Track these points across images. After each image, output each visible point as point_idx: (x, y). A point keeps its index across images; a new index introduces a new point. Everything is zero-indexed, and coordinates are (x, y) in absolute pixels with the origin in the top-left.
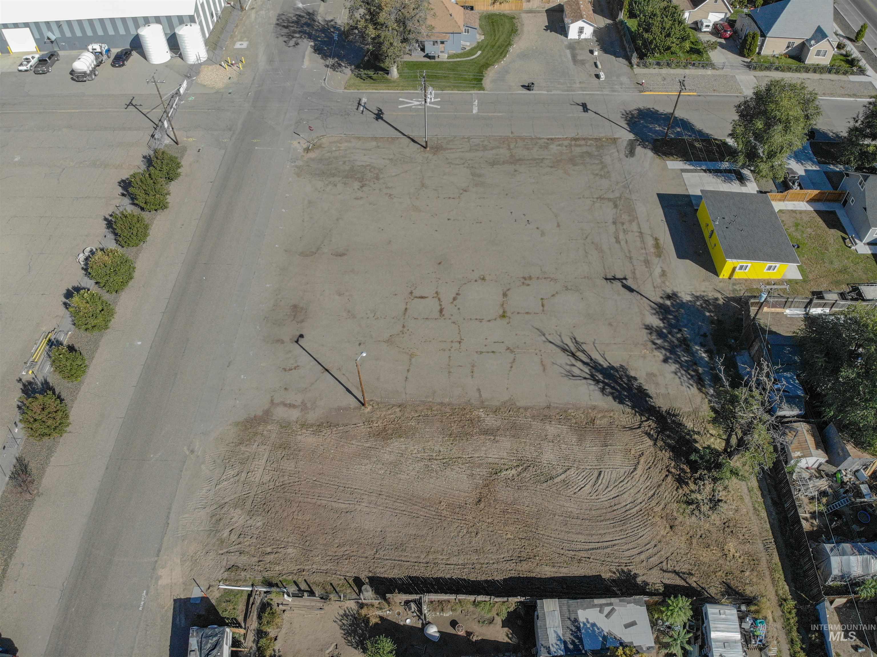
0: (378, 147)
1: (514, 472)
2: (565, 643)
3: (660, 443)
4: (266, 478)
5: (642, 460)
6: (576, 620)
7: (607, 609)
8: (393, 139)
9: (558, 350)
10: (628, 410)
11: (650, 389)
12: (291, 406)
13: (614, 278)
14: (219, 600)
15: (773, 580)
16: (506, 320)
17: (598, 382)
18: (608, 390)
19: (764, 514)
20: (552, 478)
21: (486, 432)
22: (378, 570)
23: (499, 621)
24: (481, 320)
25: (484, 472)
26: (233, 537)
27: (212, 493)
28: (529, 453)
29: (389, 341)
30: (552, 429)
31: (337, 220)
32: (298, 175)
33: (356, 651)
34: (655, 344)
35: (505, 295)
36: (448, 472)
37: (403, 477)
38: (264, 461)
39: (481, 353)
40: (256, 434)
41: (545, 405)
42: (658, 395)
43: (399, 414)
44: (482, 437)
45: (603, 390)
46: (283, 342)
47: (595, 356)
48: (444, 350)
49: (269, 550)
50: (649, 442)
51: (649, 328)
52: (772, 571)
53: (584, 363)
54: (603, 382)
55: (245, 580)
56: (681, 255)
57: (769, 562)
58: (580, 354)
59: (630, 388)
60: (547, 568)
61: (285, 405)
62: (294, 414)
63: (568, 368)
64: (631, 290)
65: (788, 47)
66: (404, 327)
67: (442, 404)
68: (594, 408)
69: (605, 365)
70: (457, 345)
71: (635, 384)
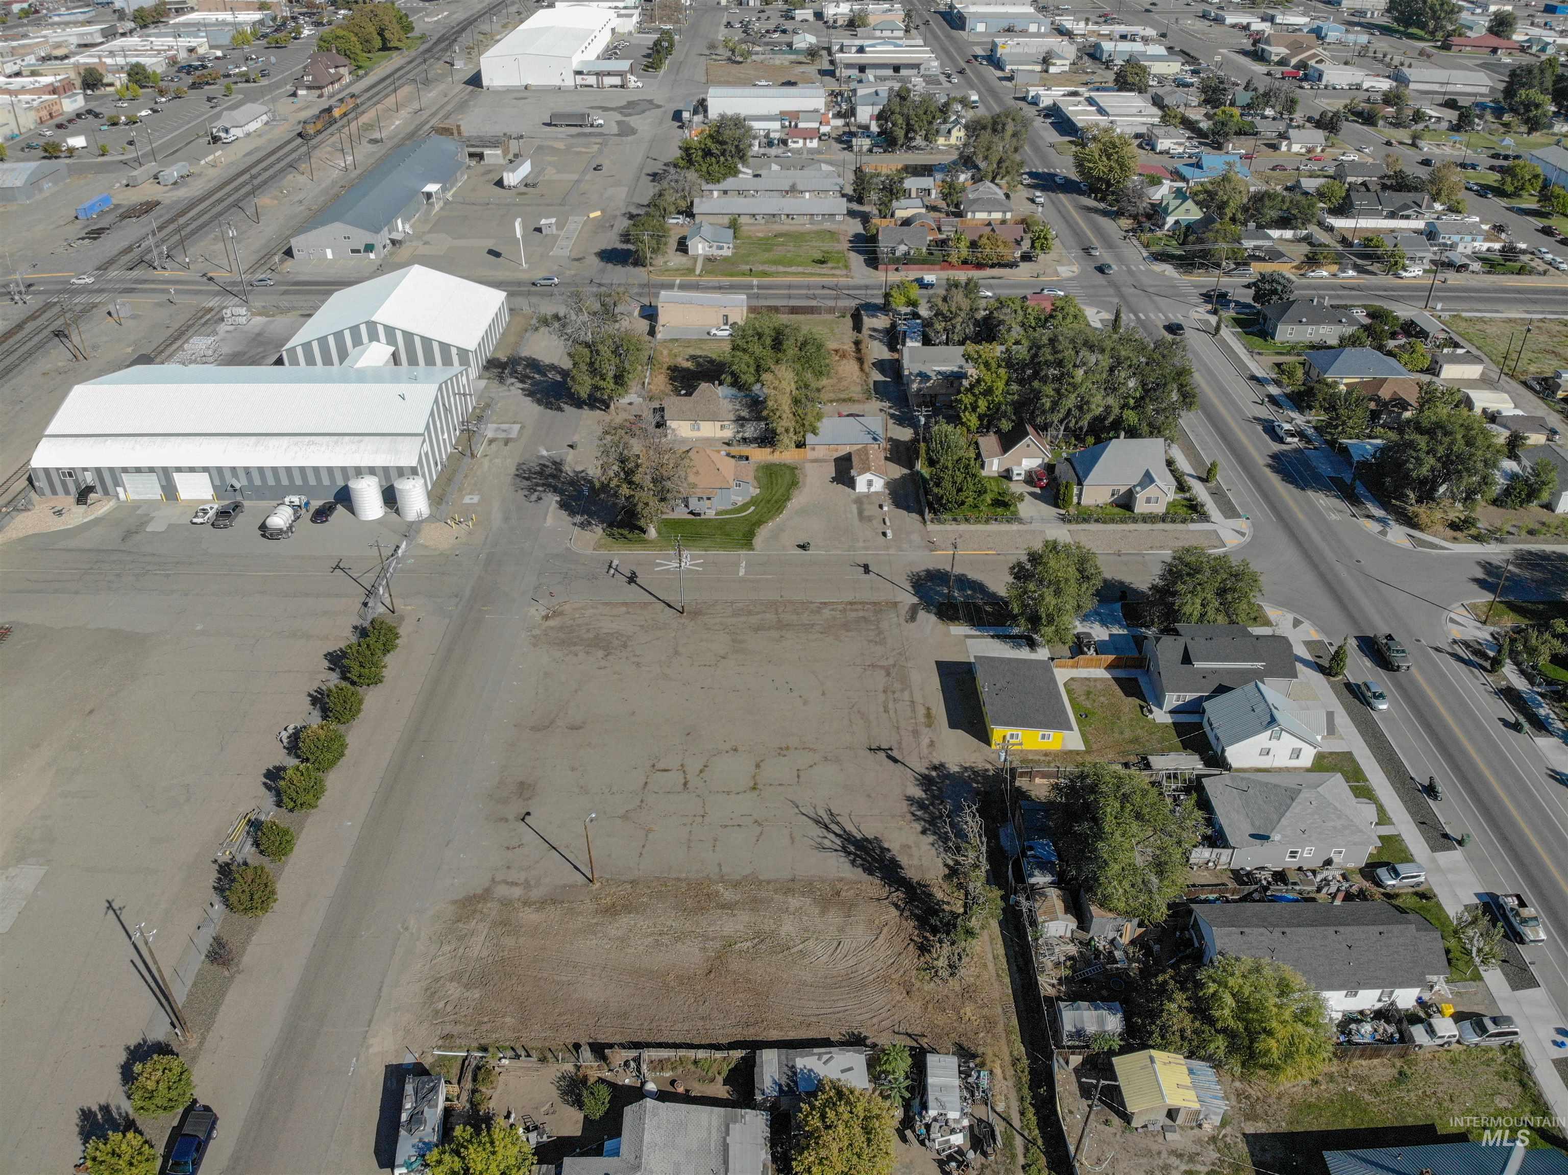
0: (628, 613)
1: (749, 944)
2: (780, 1086)
3: (907, 913)
4: (485, 953)
5: (886, 930)
6: (793, 1067)
7: (826, 1057)
8: (645, 605)
9: (810, 822)
10: (878, 881)
11: (903, 860)
12: (514, 884)
13: (879, 749)
14: (433, 1065)
15: (1009, 1041)
16: (757, 792)
17: (849, 853)
18: (859, 861)
19: (1007, 980)
20: (788, 949)
21: (723, 907)
22: (599, 1036)
23: (720, 1079)
24: (728, 793)
25: (717, 945)
26: (449, 1008)
27: (428, 966)
28: (768, 925)
29: (625, 817)
30: (794, 902)
31: (576, 691)
32: (535, 645)
33: (572, 1109)
34: (914, 815)
35: (758, 766)
36: (679, 945)
37: (629, 951)
38: (483, 938)
39: (726, 826)
40: (475, 911)
41: (790, 877)
42: (910, 866)
43: (630, 890)
44: (719, 911)
45: (853, 862)
46: (507, 820)
47: (850, 828)
48: (685, 825)
49: (486, 1019)
50: (895, 912)
51: (910, 799)
52: (1008, 1033)
53: (836, 835)
54: (855, 854)
55: (460, 1047)
56: (953, 725)
57: (1006, 1025)
58: (834, 827)
59: (881, 860)
60: (775, 1032)
61: (507, 883)
62: (517, 892)
63: (819, 840)
64: (895, 761)
65: (1113, 495)
66: (642, 801)
67: (678, 879)
68: (841, 880)
69: (859, 836)
70: (700, 819)
71: (888, 856)
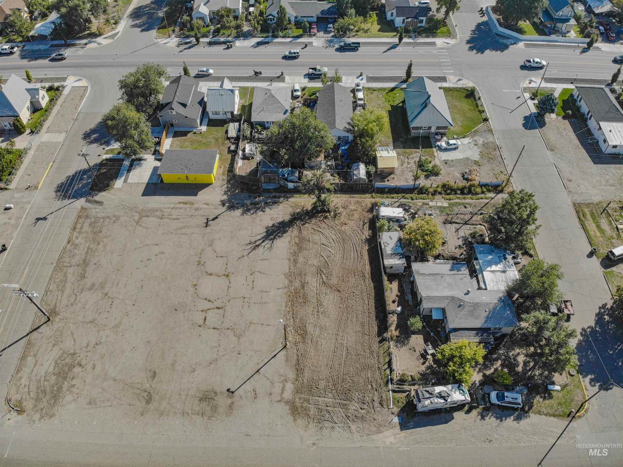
1: (324, 276)
2: (400, 258)
3: (308, 221)
4: (330, 395)
5: (316, 229)
6: (391, 254)
7: (386, 244)
8: (29, 343)
9: (253, 252)
10: (291, 229)
11: (280, 220)
12: (283, 389)
13: (207, 223)
14: (398, 407)
15: (365, 198)
16: (230, 274)
17: (274, 238)
20: (326, 262)
22: (374, 333)
23: (390, 286)
24: (229, 287)
25: (324, 289)
26: (365, 407)
27: (340, 425)
28: (314, 269)
29: (239, 337)
30: (301, 259)
31: (115, 380)
33: (411, 341)
34: (253, 213)
35: (211, 274)
36: (324, 304)
37: (328, 324)
38: (319, 398)
39: (253, 287)
40: (302, 407)
41: (288, 261)
42: (283, 218)
43: (291, 328)
44: (305, 288)
45: (279, 237)
46: (233, 403)
47: (259, 237)
48: (249, 306)
49: (370, 386)
50: (307, 225)
51: (243, 214)
52: (361, 198)
53: (263, 241)
54: (275, 236)
55: (387, 395)
56: (196, 195)
57: (358, 198)
58: (258, 243)
59: (280, 228)
60: (366, 267)
61: (282, 393)
62: (289, 386)
63: (265, 249)
64: (217, 218)
66: (228, 329)
67: (286, 306)
68: (290, 242)
69: (265, 234)
70: (246, 300)
71: (277, 225)
